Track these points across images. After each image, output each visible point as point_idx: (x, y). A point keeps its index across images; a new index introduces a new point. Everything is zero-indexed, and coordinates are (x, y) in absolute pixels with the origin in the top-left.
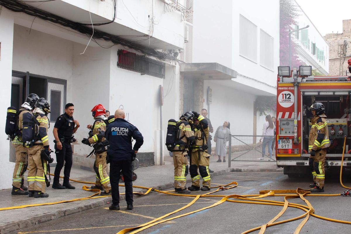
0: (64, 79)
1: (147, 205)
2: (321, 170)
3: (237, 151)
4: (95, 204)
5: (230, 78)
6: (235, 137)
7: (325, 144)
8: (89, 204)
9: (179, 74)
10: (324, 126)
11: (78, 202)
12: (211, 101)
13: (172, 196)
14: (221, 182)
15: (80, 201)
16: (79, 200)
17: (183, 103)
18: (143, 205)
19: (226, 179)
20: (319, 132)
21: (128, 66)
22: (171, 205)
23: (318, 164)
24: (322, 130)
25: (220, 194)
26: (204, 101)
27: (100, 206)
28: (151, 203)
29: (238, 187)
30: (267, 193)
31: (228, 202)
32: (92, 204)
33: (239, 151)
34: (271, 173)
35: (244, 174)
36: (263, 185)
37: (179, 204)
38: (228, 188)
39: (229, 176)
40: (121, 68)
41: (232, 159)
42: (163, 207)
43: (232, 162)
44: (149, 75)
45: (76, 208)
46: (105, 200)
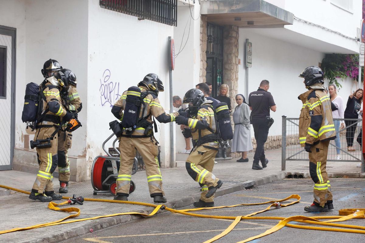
0: (12, 26)
1: (155, 233)
2: (321, 175)
3: (293, 144)
4: (70, 232)
5: (281, 24)
6: (293, 121)
7: (325, 133)
8: (59, 233)
9: (200, 18)
10: (319, 103)
11: (42, 229)
12: (251, 63)
13: (194, 219)
14: (272, 195)
15: (45, 229)
16: (43, 226)
17: (205, 67)
18: (148, 233)
19: (280, 189)
20: (312, 113)
21: (118, 5)
22: (195, 234)
23: (316, 166)
24: (316, 110)
25: (272, 214)
26: (239, 62)
27: (78, 236)
28: (163, 231)
29: (302, 202)
30: (352, 213)
31: (289, 228)
32: (65, 232)
33: (295, 144)
34: (353, 179)
35: (309, 181)
36: (343, 199)
37: (208, 231)
38: (285, 205)
39: (283, 185)
40: (106, 8)
41: (287, 157)
42: (182, 236)
43: (287, 162)
44: (150, 20)
45: (38, 240)
46: (86, 225)
